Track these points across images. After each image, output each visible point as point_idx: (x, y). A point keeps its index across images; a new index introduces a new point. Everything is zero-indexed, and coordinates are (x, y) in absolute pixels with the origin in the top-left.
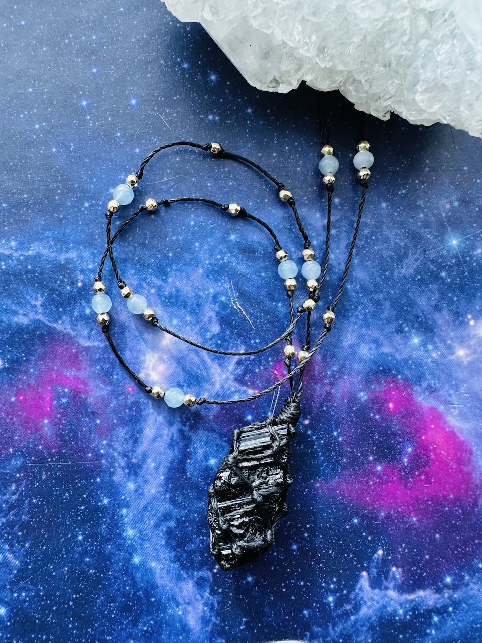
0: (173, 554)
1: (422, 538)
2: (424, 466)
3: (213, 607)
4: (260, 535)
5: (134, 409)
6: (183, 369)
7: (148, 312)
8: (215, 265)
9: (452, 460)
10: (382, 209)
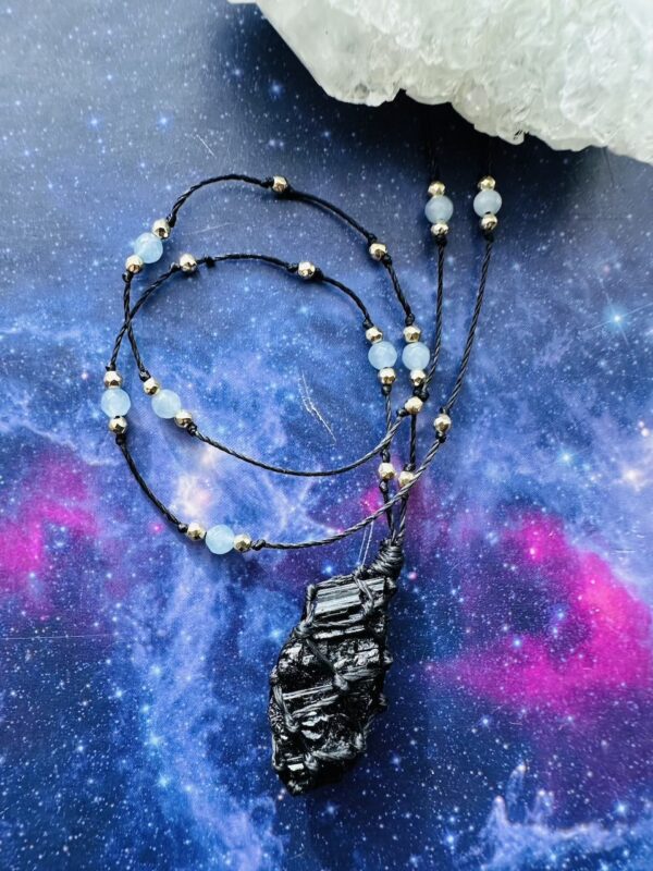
0: (217, 773)
1: (582, 747)
2: (582, 640)
3: (277, 852)
4: (346, 741)
5: (161, 556)
6: (234, 498)
7: (182, 415)
8: (280, 349)
9: (621, 631)
10: (514, 271)
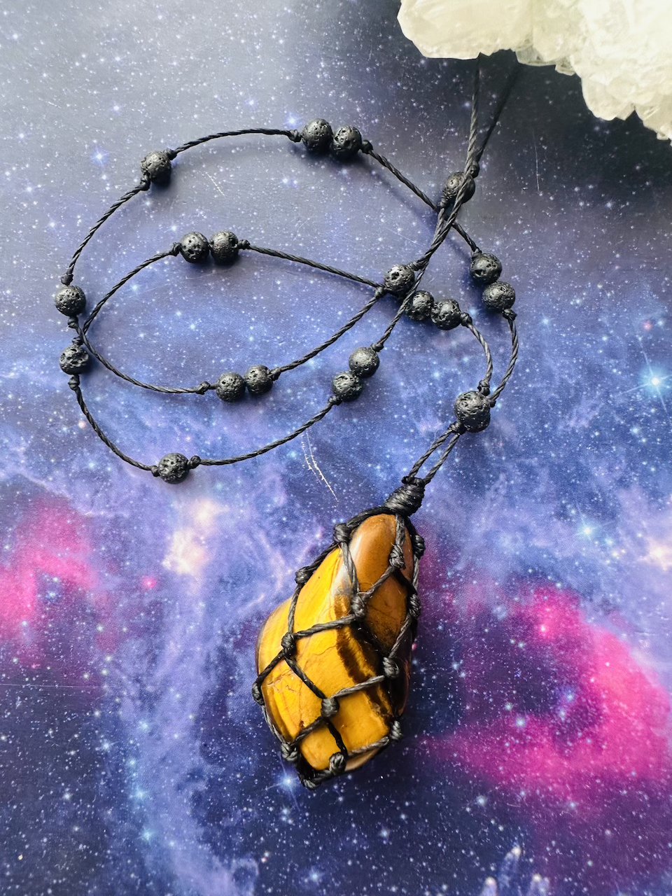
0: (201, 831)
1: (583, 835)
2: (592, 724)
5: (153, 612)
6: (228, 557)
8: (283, 403)
9: (636, 717)
10: (543, 327)
